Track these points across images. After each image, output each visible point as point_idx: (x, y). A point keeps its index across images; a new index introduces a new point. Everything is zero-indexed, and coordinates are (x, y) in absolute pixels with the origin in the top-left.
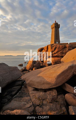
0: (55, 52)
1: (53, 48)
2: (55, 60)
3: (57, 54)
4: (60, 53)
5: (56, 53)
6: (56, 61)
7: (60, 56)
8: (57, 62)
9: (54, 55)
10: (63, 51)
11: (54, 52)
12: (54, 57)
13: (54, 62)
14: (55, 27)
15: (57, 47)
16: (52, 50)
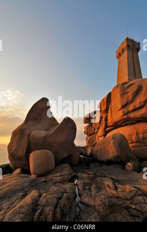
0: (137, 103)
1: (127, 93)
2: (137, 134)
3: (143, 111)
5: (141, 107)
6: (141, 136)
8: (144, 139)
9: (132, 115)
11: (134, 106)
12: (132, 124)
13: (135, 139)
14: (128, 46)
15: (144, 87)
16: (126, 101)
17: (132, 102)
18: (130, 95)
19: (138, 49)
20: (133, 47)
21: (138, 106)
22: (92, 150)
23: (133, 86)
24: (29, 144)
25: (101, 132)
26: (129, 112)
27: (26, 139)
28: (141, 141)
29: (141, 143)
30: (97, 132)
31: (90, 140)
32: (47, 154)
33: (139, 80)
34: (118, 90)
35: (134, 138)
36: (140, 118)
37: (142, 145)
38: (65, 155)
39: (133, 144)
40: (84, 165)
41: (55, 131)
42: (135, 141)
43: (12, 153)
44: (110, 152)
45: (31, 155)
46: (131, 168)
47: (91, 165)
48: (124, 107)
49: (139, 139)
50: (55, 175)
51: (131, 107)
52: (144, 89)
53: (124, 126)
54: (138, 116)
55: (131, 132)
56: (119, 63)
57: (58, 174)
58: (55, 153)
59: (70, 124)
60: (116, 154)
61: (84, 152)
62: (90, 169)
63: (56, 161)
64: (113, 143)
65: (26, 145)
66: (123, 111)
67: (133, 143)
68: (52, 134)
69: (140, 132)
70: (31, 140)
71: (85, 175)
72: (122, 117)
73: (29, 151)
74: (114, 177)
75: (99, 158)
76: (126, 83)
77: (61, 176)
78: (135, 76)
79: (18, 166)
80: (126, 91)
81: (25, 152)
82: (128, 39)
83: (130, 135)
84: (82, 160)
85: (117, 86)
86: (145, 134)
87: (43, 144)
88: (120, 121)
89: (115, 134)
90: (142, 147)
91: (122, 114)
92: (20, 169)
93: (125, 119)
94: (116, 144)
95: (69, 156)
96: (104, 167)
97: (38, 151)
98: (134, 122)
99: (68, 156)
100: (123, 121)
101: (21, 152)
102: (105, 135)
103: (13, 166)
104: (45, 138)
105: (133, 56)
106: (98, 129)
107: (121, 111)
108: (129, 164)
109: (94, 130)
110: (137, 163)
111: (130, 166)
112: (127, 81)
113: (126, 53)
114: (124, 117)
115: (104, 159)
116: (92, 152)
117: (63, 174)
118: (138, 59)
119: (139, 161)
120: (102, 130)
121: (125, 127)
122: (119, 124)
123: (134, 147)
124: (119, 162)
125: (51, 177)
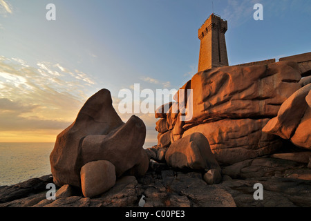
0: (222, 95)
1: (210, 83)
2: (220, 133)
3: (229, 105)
4: (244, 99)
5: (226, 101)
6: (224, 135)
7: (246, 111)
8: (228, 139)
9: (215, 111)
10: (256, 90)
11: (218, 99)
12: (215, 121)
13: (218, 139)
14: (213, 25)
15: (230, 76)
16: (209, 92)
17: (216, 94)
18: (214, 85)
19: (225, 30)
20: (219, 26)
21: (222, 99)
22: (165, 153)
23: (218, 75)
24: (80, 154)
25: (176, 130)
26: (211, 107)
27: (77, 147)
28: (224, 141)
29: (224, 144)
30: (171, 130)
31: (162, 138)
32: (105, 166)
33: (224, 67)
34: (199, 79)
35: (216, 138)
36: (224, 113)
37: (225, 146)
38: (130, 166)
39: (215, 146)
40: (154, 173)
41: (118, 135)
42: (217, 142)
43: (57, 165)
44: (188, 157)
45: (84, 168)
46: (212, 177)
47: (164, 173)
48: (205, 99)
49: (222, 139)
50: (115, 196)
51: (214, 101)
52: (230, 78)
53: (204, 123)
54: (222, 112)
55: (213, 131)
56: (201, 44)
57: (120, 195)
58: (116, 164)
59: (137, 126)
60: (194, 160)
61: (155, 155)
62: (162, 178)
63: (117, 174)
64: (191, 146)
65: (76, 155)
66: (204, 105)
67: (214, 144)
68: (113, 139)
69: (223, 130)
70: (83, 149)
71: (155, 194)
72: (203, 113)
73: (80, 162)
74: (192, 196)
75: (173, 164)
76: (209, 70)
77: (123, 197)
78: (220, 61)
79: (65, 181)
80: (208, 81)
81: (74, 164)
82: (213, 17)
83: (212, 135)
84: (152, 166)
85: (198, 74)
86: (229, 134)
87: (99, 154)
88: (201, 117)
89: (194, 134)
90: (226, 150)
91: (203, 109)
92: (67, 185)
93: (206, 114)
94: (195, 147)
95: (136, 166)
96: (180, 175)
97: (93, 163)
98: (217, 118)
99: (134, 167)
100: (204, 117)
101: (70, 164)
102: (181, 133)
103: (58, 181)
104: (103, 145)
105: (218, 38)
106: (174, 125)
107: (202, 105)
108: (210, 172)
109: (169, 126)
110: (219, 169)
111: (210, 175)
112: (210, 68)
113: (210, 33)
114: (206, 112)
115: (180, 165)
116: (164, 156)
117: (126, 194)
118: (225, 41)
119: (221, 166)
120: (178, 127)
121: (206, 125)
122: (200, 120)
123: (217, 149)
124: (197, 170)
125: (109, 200)
